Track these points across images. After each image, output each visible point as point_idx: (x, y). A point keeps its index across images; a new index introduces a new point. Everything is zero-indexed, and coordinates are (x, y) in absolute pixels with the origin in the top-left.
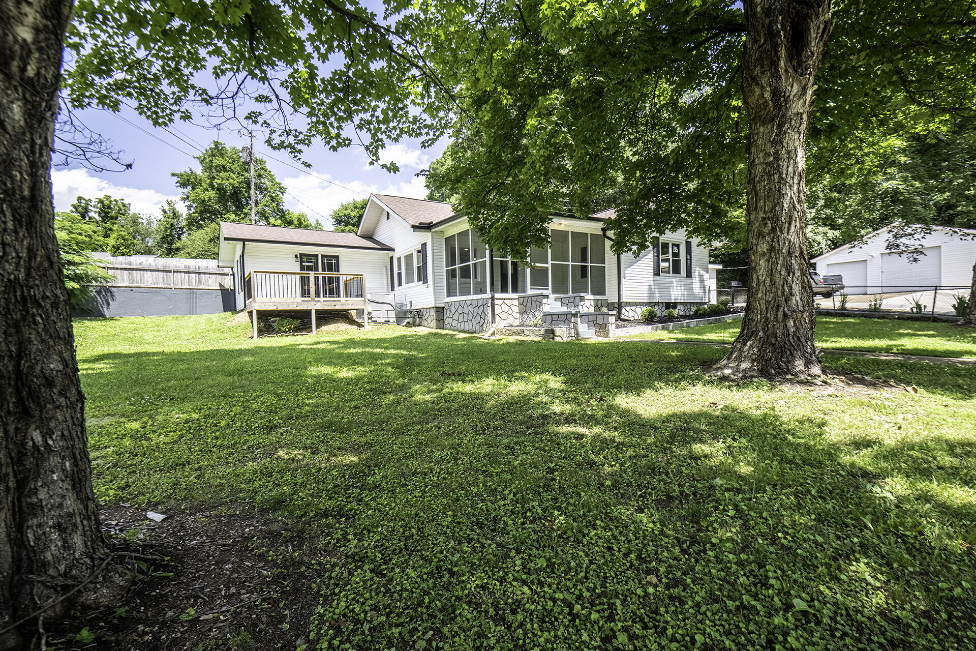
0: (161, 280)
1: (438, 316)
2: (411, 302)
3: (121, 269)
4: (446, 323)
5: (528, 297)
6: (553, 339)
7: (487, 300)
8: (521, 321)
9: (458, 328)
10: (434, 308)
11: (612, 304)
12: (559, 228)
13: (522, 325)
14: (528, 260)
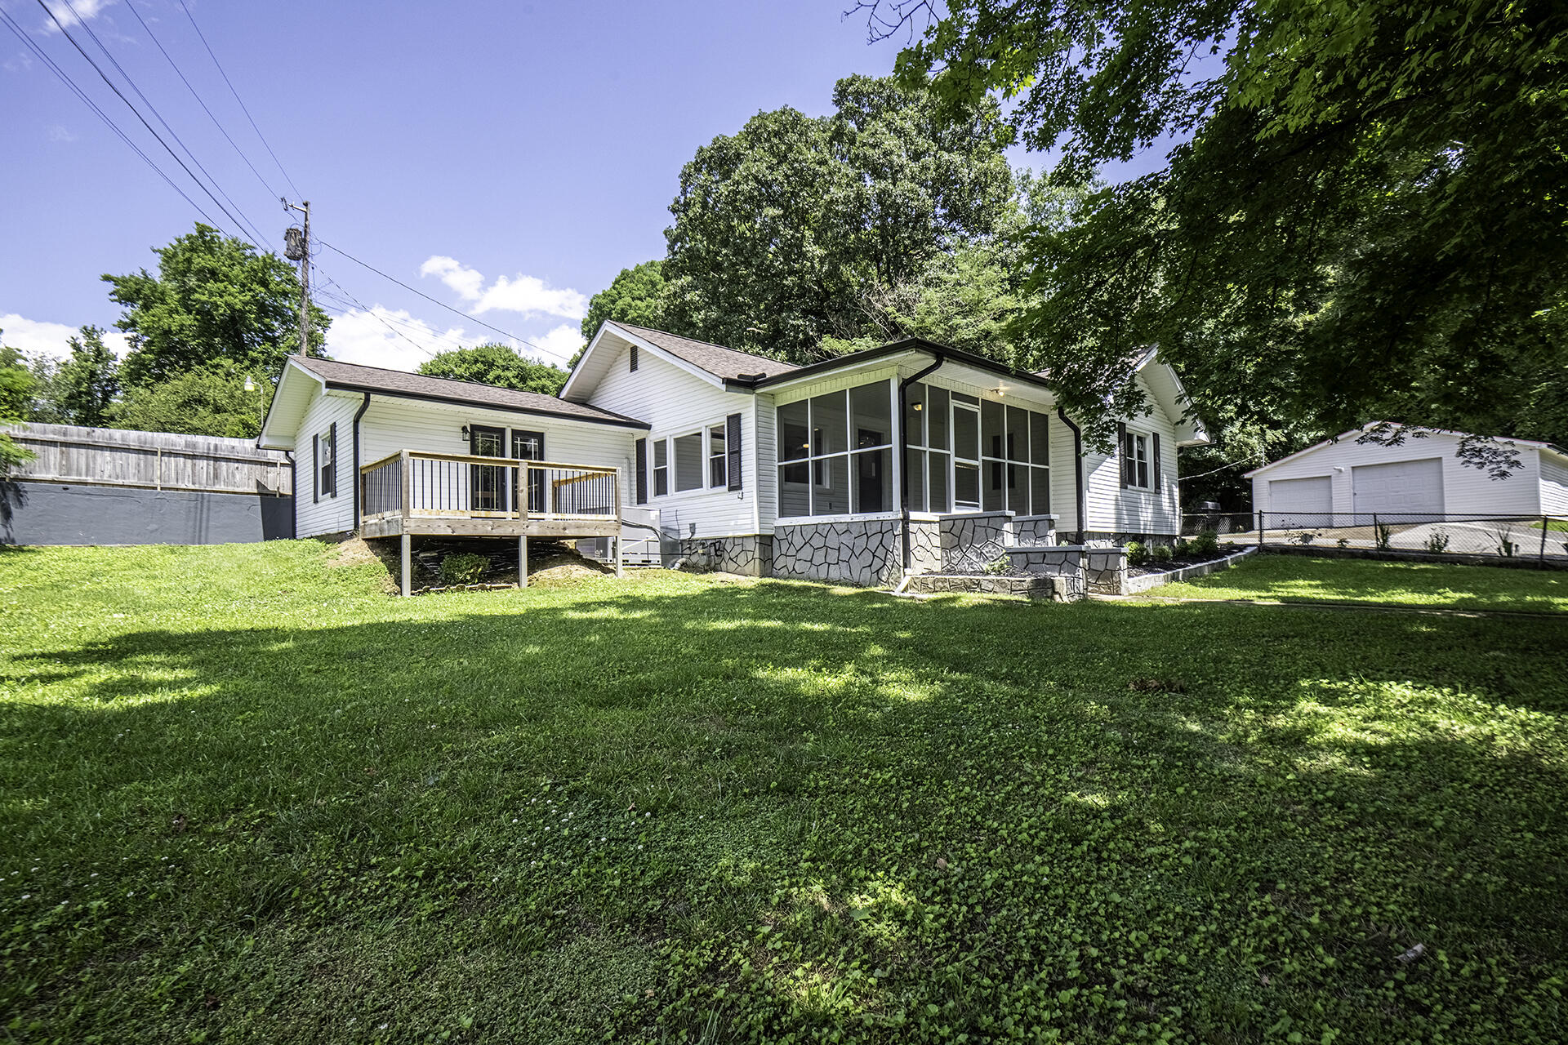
0: (132, 470)
1: (762, 552)
2: (693, 527)
3: (43, 443)
4: (778, 565)
5: (965, 519)
6: (1052, 598)
7: (892, 523)
8: (945, 563)
9: (811, 576)
10: (755, 536)
11: (1061, 536)
12: (992, 397)
13: (949, 571)
14: (952, 452)
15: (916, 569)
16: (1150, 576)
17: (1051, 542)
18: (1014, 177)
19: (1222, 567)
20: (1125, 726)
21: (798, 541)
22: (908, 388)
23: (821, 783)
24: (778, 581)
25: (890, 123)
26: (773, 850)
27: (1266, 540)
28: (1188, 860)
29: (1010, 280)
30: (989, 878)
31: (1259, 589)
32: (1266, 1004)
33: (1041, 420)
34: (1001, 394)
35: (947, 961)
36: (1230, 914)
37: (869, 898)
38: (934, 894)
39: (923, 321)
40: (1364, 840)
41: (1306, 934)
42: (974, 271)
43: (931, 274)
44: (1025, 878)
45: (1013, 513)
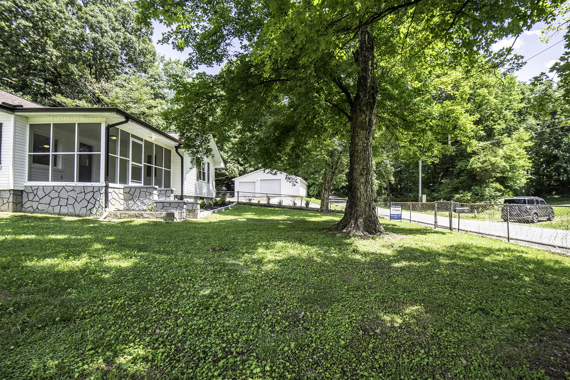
1: (15, 198)
4: (26, 206)
5: (136, 188)
6: (173, 220)
7: (99, 188)
8: (126, 206)
9: (49, 211)
10: (10, 190)
11: (176, 197)
12: (149, 140)
13: (127, 209)
14: (130, 159)
15: (111, 209)
16: (207, 211)
17: (172, 199)
18: (157, 55)
19: (228, 209)
20: (212, 264)
21: (41, 194)
22: (111, 129)
23: (87, 312)
24: (27, 214)
25: (101, 10)
26: (66, 352)
27: (239, 200)
28: (243, 305)
29: (155, 95)
30: (180, 331)
31: (240, 216)
32: (275, 342)
33: (168, 152)
34: (153, 139)
35: (171, 369)
36: (259, 318)
37: (129, 357)
38: (159, 344)
39: (113, 100)
40: (283, 287)
41: (279, 318)
42: (139, 87)
43: (119, 82)
44: (193, 327)
45: (157, 187)
